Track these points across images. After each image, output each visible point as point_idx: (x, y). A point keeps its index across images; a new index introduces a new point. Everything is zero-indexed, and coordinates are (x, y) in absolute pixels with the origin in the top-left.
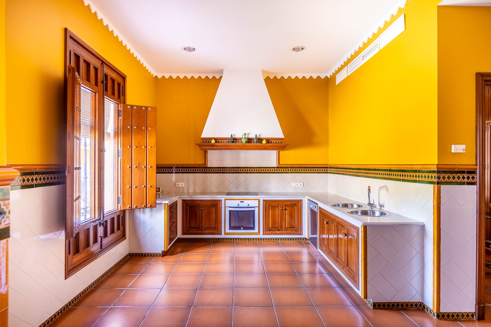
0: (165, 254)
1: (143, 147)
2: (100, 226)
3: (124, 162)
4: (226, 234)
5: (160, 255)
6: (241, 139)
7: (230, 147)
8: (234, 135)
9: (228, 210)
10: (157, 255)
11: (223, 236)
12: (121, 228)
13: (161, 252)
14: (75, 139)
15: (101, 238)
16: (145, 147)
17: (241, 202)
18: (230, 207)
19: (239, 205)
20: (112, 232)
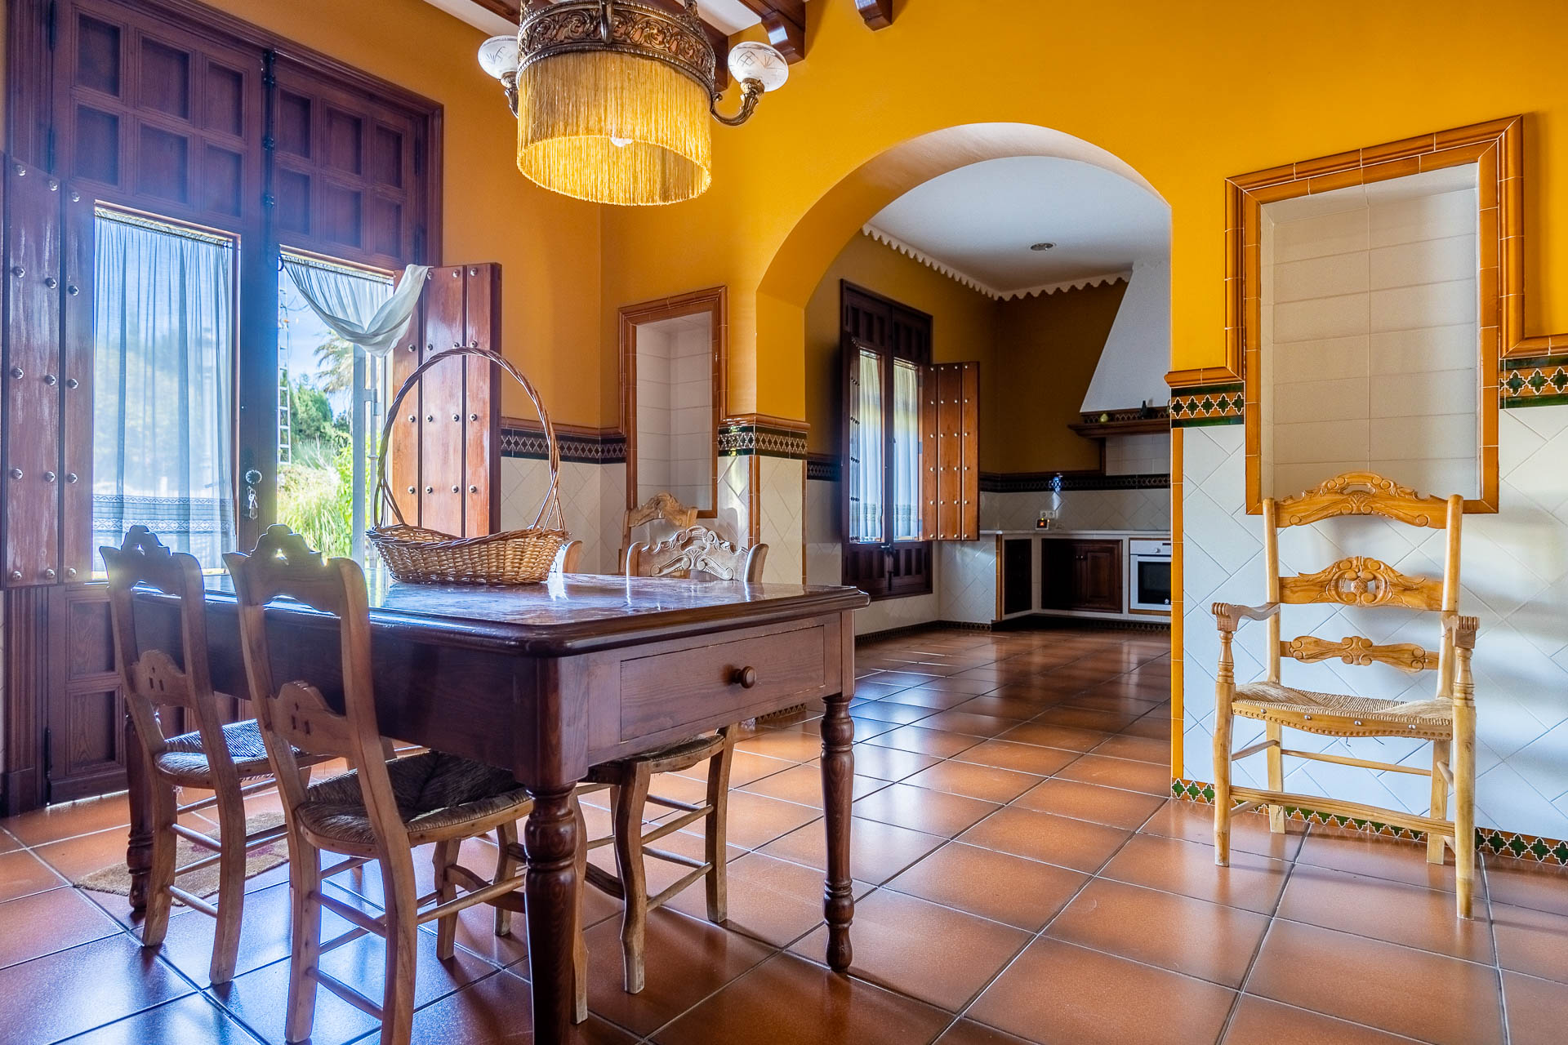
0: (998, 627)
1: (956, 435)
2: (888, 556)
3: (926, 461)
4: (1131, 611)
5: (988, 628)
6: (1165, 409)
7: (1142, 428)
8: (1151, 401)
9: (1135, 561)
10: (983, 627)
11: (1125, 616)
12: (924, 572)
13: (990, 623)
14: (851, 421)
15: (890, 573)
16: (958, 434)
17: (1164, 544)
18: (1139, 555)
19: (1159, 551)
20: (908, 572)
